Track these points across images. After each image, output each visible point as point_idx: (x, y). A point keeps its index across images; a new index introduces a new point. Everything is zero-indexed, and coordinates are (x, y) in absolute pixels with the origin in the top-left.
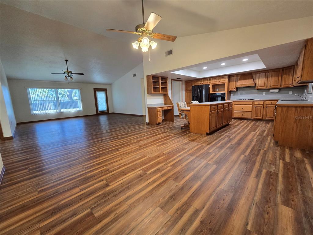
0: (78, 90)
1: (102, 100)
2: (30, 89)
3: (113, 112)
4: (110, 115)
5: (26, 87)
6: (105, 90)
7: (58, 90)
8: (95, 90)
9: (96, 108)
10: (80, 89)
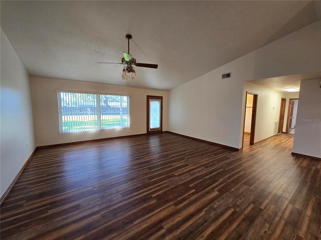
0: (126, 97)
1: (155, 113)
2: (62, 93)
3: (167, 131)
4: (163, 135)
5: (56, 90)
6: (160, 98)
7: (101, 95)
8: (149, 98)
9: (147, 124)
10: (130, 96)
